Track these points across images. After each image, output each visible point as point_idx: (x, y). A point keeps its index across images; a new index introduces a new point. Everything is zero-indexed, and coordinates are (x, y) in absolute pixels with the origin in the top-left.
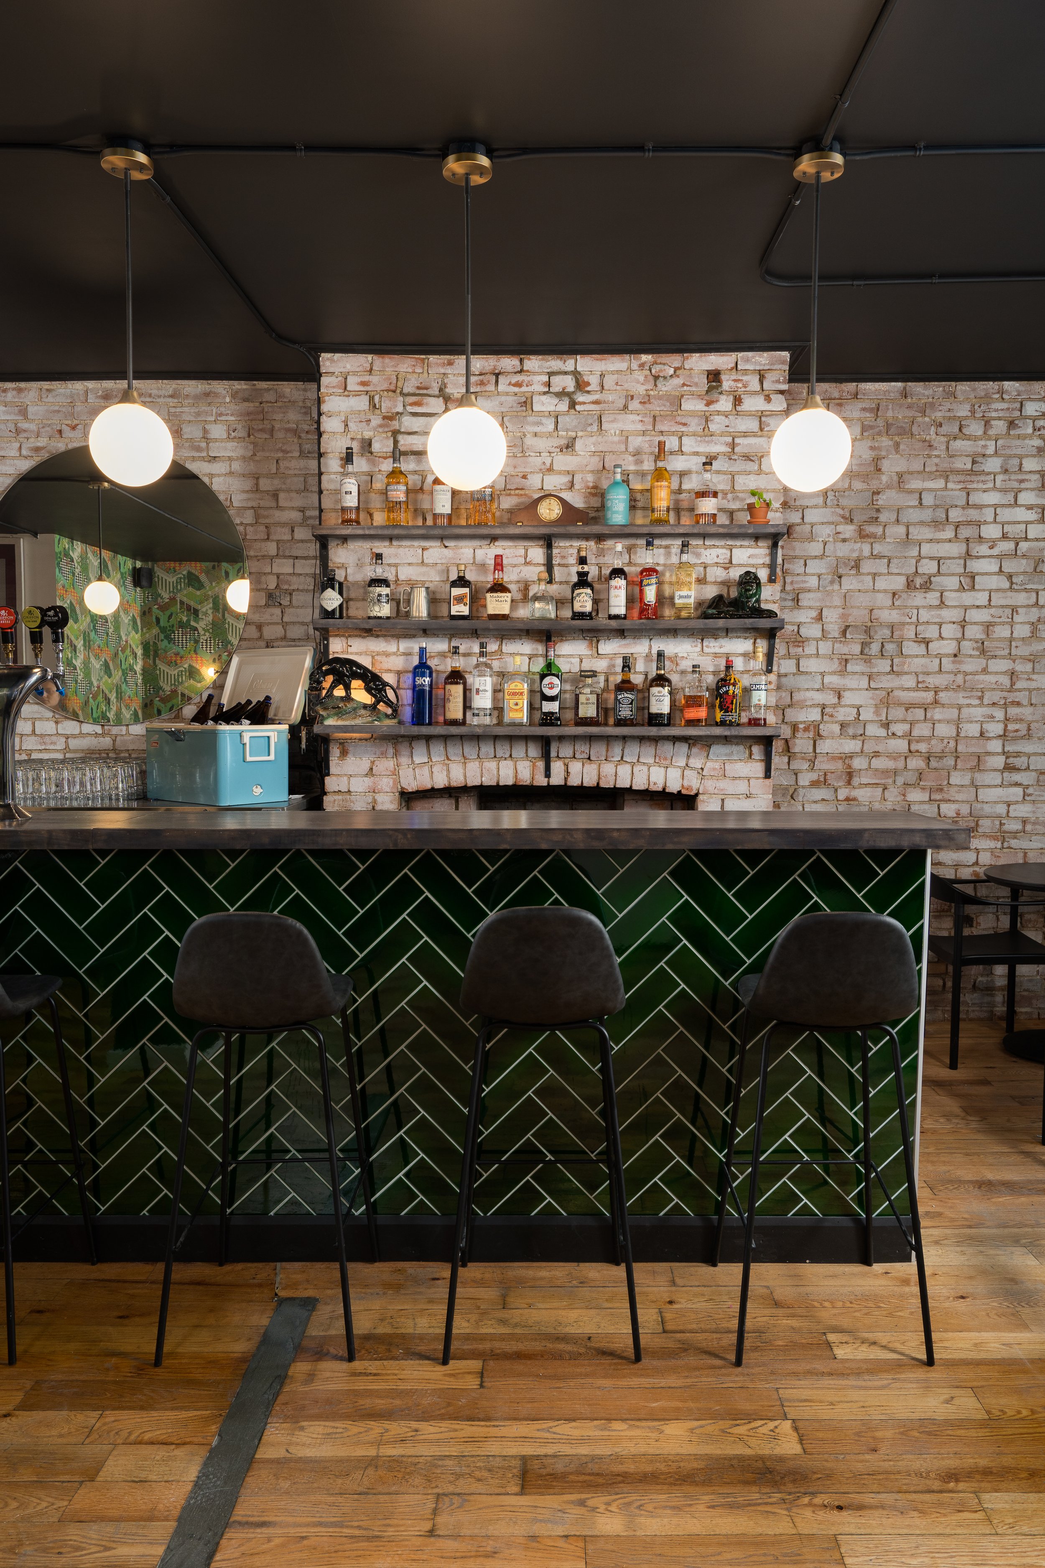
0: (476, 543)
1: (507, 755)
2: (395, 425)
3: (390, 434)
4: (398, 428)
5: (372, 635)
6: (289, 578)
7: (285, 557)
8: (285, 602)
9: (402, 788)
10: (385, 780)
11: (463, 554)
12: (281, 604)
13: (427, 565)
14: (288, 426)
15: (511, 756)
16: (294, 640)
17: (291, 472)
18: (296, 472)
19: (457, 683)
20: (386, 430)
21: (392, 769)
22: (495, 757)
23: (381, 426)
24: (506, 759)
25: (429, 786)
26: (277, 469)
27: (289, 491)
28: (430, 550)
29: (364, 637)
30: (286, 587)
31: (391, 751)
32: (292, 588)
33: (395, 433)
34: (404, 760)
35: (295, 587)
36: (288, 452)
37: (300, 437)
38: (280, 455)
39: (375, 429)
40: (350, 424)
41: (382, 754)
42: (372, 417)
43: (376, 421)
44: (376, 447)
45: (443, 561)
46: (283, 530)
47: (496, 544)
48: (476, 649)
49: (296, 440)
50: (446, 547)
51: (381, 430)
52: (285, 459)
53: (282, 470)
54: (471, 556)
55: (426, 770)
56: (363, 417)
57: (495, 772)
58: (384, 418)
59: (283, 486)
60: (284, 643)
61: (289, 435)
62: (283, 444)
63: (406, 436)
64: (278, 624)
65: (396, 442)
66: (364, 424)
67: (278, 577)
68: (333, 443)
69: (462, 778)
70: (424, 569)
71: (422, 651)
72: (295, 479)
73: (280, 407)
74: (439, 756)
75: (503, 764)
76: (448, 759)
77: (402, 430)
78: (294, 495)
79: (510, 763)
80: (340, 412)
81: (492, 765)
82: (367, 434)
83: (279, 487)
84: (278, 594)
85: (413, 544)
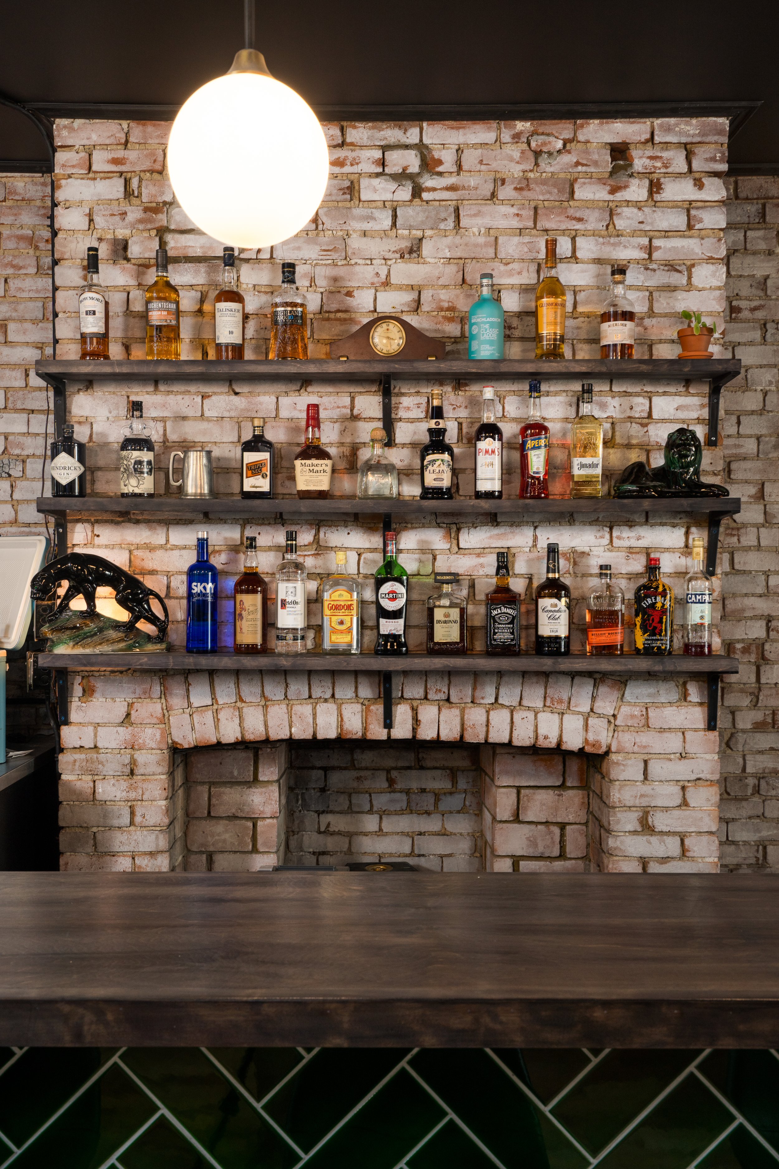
0: (280, 388)
1: (328, 695)
2: (162, 219)
3: (154, 233)
4: (165, 224)
5: (130, 521)
6: (22, 439)
7: (16, 410)
8: (16, 472)
9: (174, 742)
10: (149, 731)
11: (261, 404)
12: (10, 476)
13: (209, 420)
14: (20, 232)
15: (333, 696)
16: (28, 525)
17: (25, 295)
18: (32, 295)
19: (255, 592)
20: (149, 226)
21: (160, 715)
22: (310, 697)
23: (141, 221)
24: (326, 700)
25: (214, 740)
26: (6, 291)
27: (22, 320)
28: (214, 398)
29: (117, 523)
30: (17, 451)
31: (157, 689)
32: (25, 453)
33: (162, 232)
34: (177, 701)
35: (30, 452)
36: (20, 268)
37: (37, 248)
38: (10, 271)
39: (133, 226)
40: (97, 219)
41: (145, 693)
42: (128, 209)
43: (134, 213)
44: (135, 250)
45: (233, 414)
46: (14, 374)
47: (309, 389)
48: (281, 541)
49: (31, 252)
50: (236, 394)
51: (141, 227)
52: (16, 276)
53: (12, 292)
54: (273, 407)
55: (209, 716)
56: (116, 209)
57: (311, 720)
58: (146, 210)
59: (14, 314)
60: (14, 529)
61: (22, 245)
62: (14, 256)
63: (177, 236)
64: (6, 502)
65: (163, 244)
66: (117, 218)
67: (6, 439)
68: (73, 246)
69: (262, 729)
70: (204, 425)
71: (202, 545)
72: (31, 305)
73: (10, 208)
74: (229, 696)
75: (322, 708)
76: (242, 700)
77: (172, 227)
78: (28, 325)
79: (332, 707)
80: (81, 202)
81: (306, 709)
82: (122, 233)
83: (8, 315)
84: (6, 461)
85: (189, 389)
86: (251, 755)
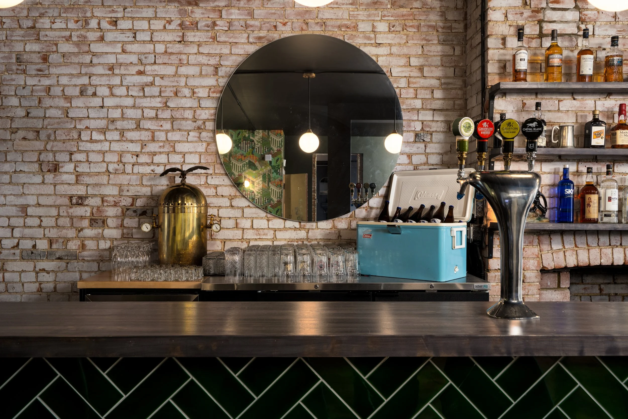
0: (596, 97)
1: (618, 244)
2: (540, 16)
3: (536, 22)
4: (542, 18)
5: (522, 160)
6: (430, 123)
7: (427, 109)
8: (427, 139)
9: (543, 267)
10: (532, 261)
11: (587, 104)
12: (424, 141)
13: (562, 112)
14: (429, 24)
15: (621, 244)
16: (433, 165)
17: (432, 54)
18: (435, 54)
19: (594, 193)
20: (534, 19)
21: (537, 254)
22: (610, 245)
23: (530, 17)
24: (617, 246)
26: (422, 52)
27: (430, 66)
28: (564, 101)
29: (517, 161)
30: (428, 129)
31: (536, 241)
32: (432, 130)
33: (540, 22)
34: (545, 247)
35: (434, 129)
36: (429, 41)
38: (424, 42)
39: (526, 19)
40: (509, 16)
41: (530, 243)
42: (524, 11)
43: (527, 13)
44: (527, 31)
45: (574, 109)
46: (426, 92)
47: (611, 97)
48: (604, 169)
49: (435, 33)
50: (574, 99)
51: (530, 20)
52: (427, 45)
53: (425, 52)
54: (593, 105)
55: (561, 254)
56: (518, 11)
57: (611, 256)
58: (533, 11)
59: (426, 63)
60: (426, 167)
61: (430, 30)
62: (426, 35)
63: (548, 24)
64: (422, 154)
65: (541, 28)
66: (519, 15)
67: (422, 123)
68: (497, 28)
69: (587, 260)
70: (560, 114)
72: (435, 58)
73: (424, 12)
74: (570, 244)
75: (616, 250)
76: (576, 246)
77: (546, 20)
78: (433, 68)
79: (621, 250)
80: (501, 8)
81: (609, 251)
82: (521, 23)
83: (423, 63)
84: (422, 134)
85: (552, 97)
86: (557, 275)
